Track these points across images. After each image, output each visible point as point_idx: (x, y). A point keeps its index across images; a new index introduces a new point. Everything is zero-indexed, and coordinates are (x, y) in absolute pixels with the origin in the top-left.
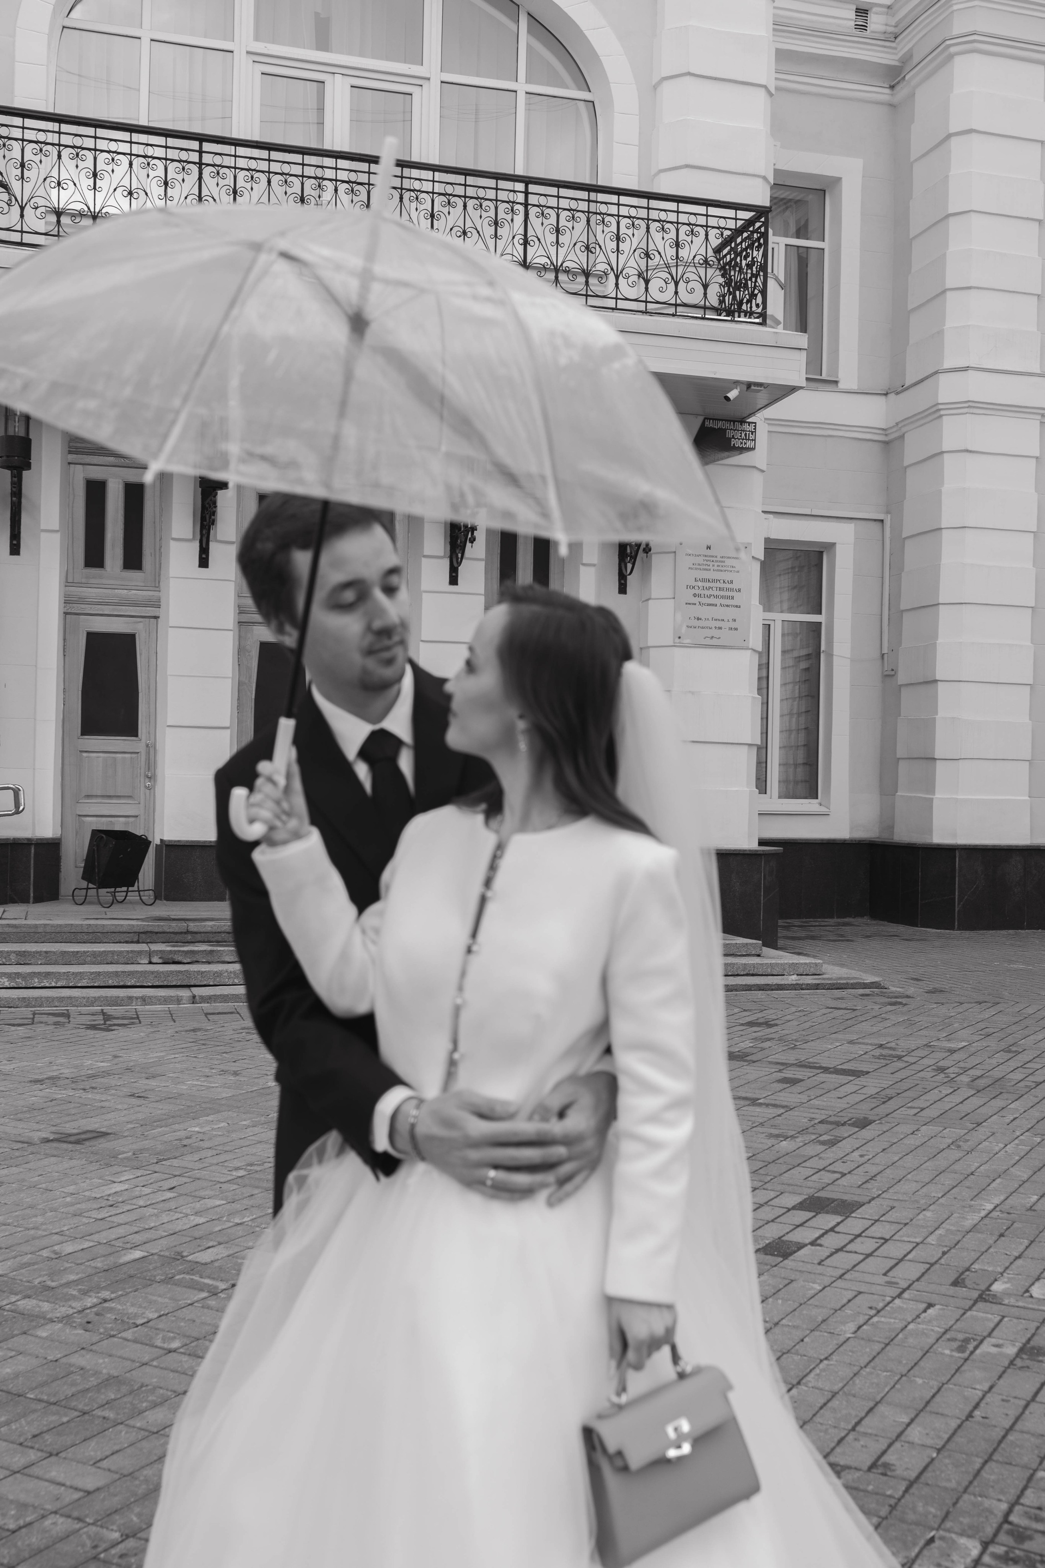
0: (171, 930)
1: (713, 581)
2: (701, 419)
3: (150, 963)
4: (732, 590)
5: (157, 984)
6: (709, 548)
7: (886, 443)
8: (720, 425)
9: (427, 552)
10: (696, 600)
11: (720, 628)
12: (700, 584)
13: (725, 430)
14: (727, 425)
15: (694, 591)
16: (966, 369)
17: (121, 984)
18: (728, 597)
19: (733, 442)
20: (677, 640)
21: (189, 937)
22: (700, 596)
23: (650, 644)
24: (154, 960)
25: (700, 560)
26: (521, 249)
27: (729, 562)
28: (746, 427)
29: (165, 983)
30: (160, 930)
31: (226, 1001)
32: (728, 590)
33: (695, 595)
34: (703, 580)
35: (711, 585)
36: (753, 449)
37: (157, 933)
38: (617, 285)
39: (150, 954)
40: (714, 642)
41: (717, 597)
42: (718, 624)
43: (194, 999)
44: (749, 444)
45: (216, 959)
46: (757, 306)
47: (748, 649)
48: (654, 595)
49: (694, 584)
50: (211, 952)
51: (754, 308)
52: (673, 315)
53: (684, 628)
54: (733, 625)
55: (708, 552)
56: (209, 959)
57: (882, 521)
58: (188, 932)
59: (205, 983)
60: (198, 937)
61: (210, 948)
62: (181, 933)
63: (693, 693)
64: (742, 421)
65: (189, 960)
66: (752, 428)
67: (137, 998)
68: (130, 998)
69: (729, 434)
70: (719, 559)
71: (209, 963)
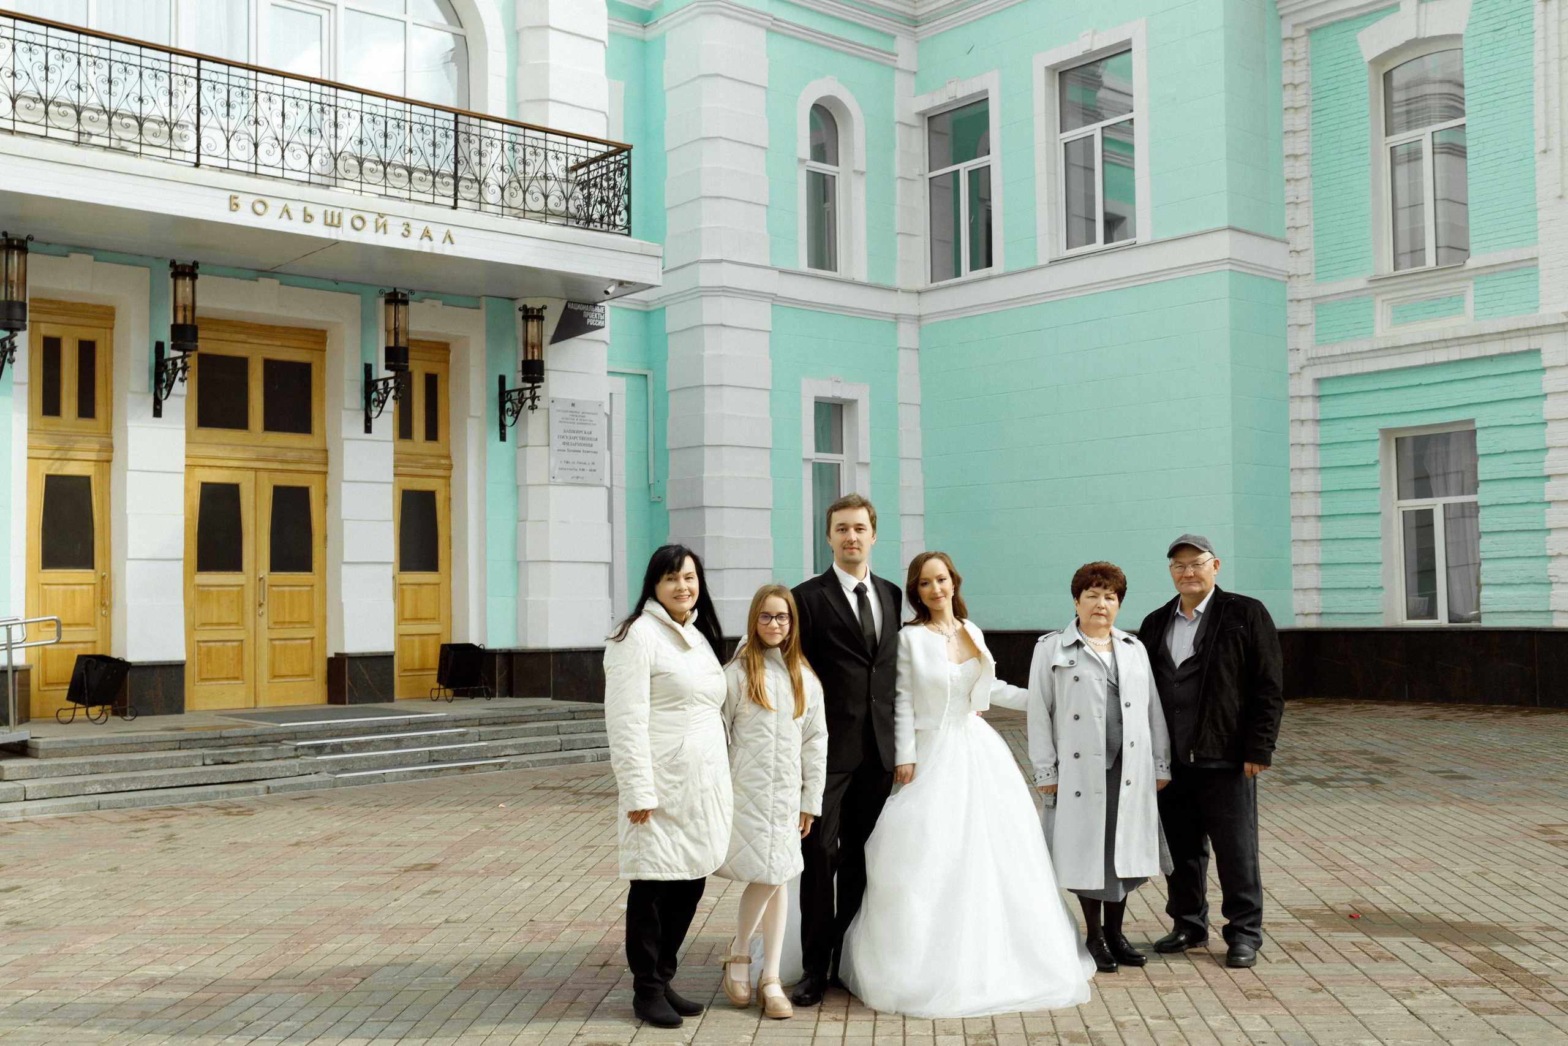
0: (207, 737)
1: (578, 432)
2: (564, 303)
3: (204, 765)
4: (591, 439)
5: (224, 780)
6: (573, 405)
7: (647, 313)
8: (578, 307)
9: (346, 406)
10: (565, 447)
11: (583, 470)
12: (568, 434)
13: (583, 311)
14: (584, 308)
15: (563, 440)
16: (720, 261)
17: (195, 783)
18: (589, 445)
19: (589, 321)
20: (552, 480)
21: (222, 742)
22: (568, 444)
23: (528, 483)
24: (208, 762)
25: (567, 415)
26: (453, 166)
27: (588, 417)
28: (597, 309)
29: (231, 780)
30: (198, 737)
31: (294, 790)
32: (588, 439)
33: (564, 443)
34: (571, 431)
35: (575, 435)
36: (603, 327)
37: (195, 740)
38: (524, 199)
39: (203, 757)
40: (579, 481)
41: (580, 445)
42: (582, 466)
43: (268, 790)
44: (600, 323)
45: (257, 757)
46: (622, 220)
47: (603, 486)
48: (531, 442)
49: (564, 434)
50: (254, 752)
51: (618, 222)
52: (564, 225)
53: (557, 471)
54: (593, 467)
55: (573, 409)
56: (252, 758)
57: (646, 376)
58: (221, 738)
59: (263, 777)
60: (230, 741)
61: (251, 749)
62: (216, 739)
63: (565, 522)
64: (595, 305)
65: (235, 760)
66: (601, 310)
67: (223, 792)
68: (217, 793)
69: (586, 315)
70: (581, 414)
71: (252, 761)
